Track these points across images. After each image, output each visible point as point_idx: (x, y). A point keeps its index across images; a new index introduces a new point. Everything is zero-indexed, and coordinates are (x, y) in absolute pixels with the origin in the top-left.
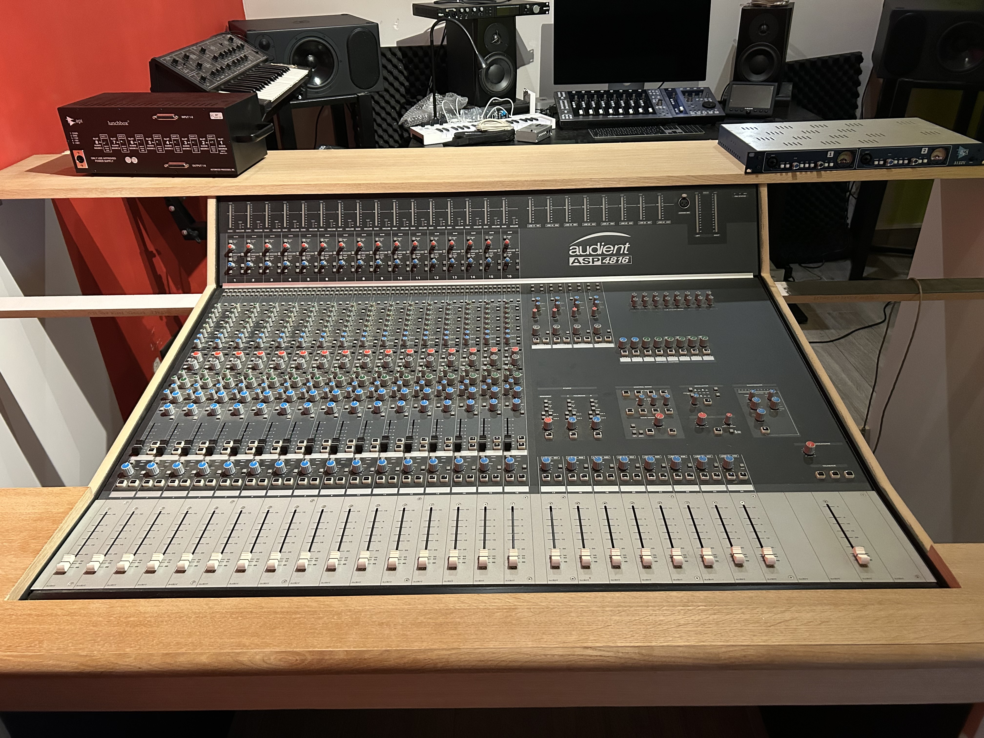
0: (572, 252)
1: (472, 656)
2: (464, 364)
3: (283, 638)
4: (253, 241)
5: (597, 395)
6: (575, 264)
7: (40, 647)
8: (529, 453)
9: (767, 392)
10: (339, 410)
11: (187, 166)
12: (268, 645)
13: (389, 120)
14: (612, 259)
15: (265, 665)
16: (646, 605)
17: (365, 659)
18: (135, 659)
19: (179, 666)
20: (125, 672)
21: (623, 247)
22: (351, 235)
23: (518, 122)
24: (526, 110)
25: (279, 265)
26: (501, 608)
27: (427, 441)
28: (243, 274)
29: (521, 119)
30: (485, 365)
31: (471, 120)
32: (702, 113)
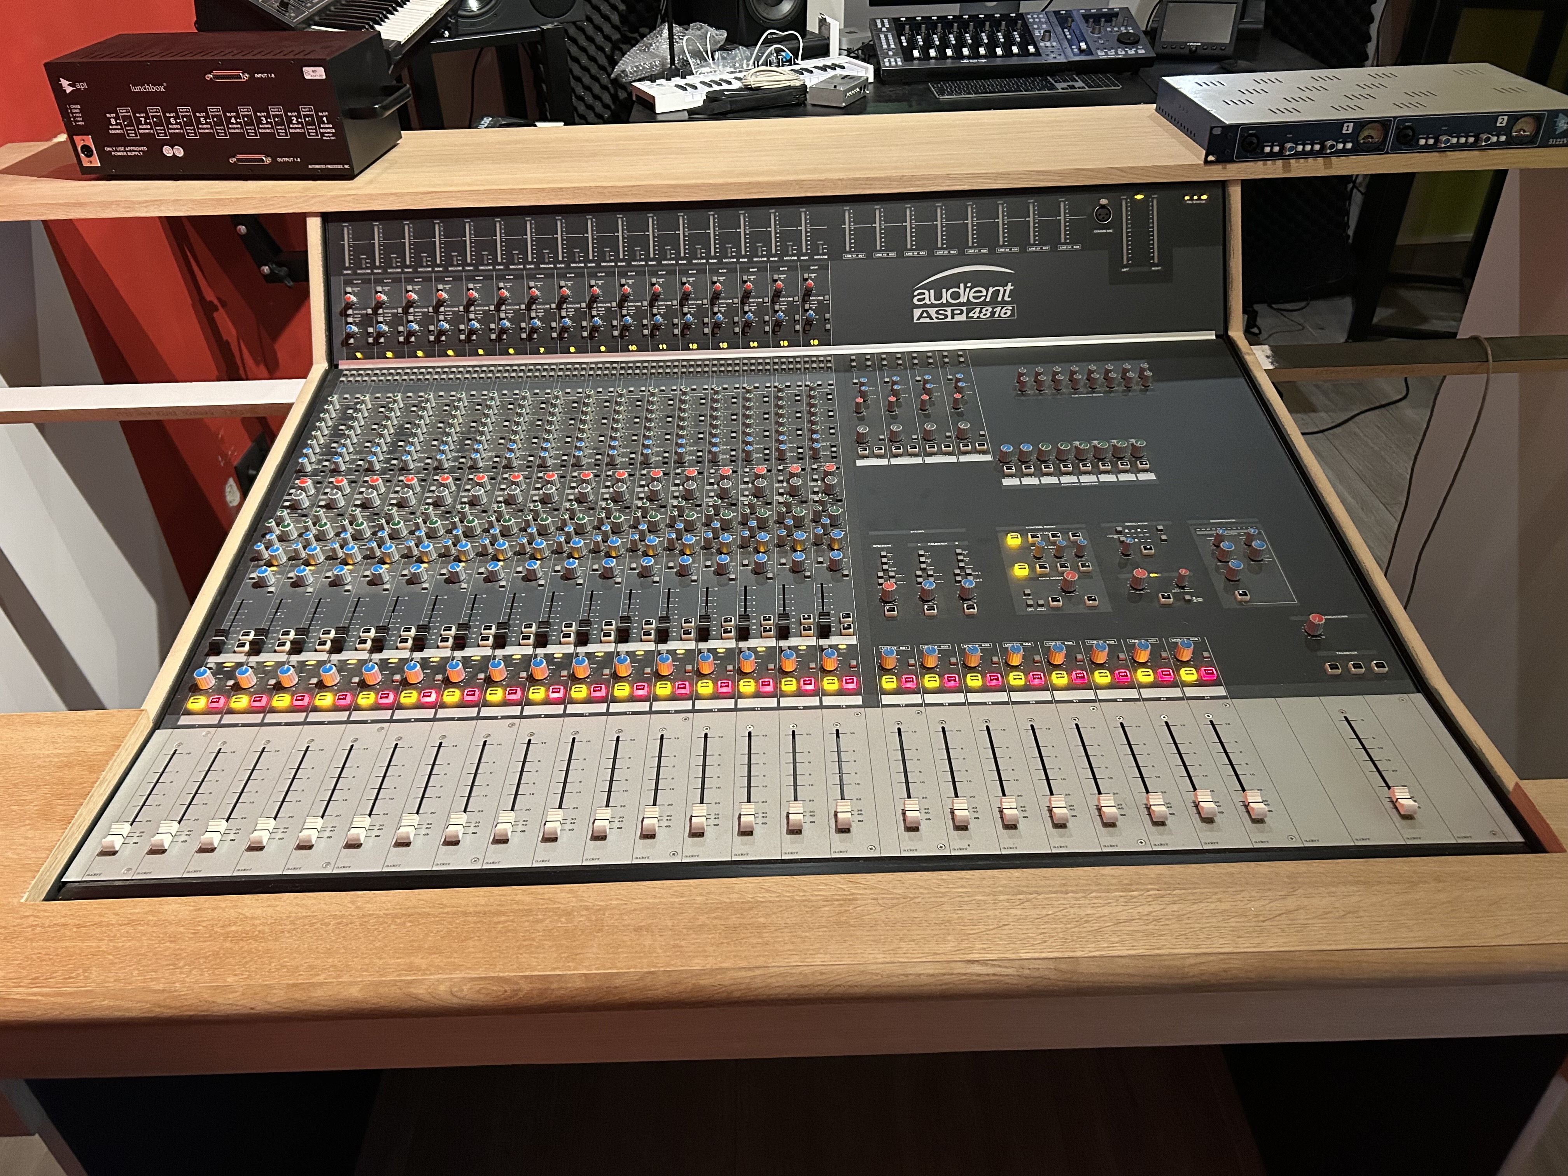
0: (919, 300)
1: (788, 978)
2: (747, 493)
3: (481, 955)
4: (386, 289)
5: (966, 543)
6: (922, 320)
7: (86, 978)
8: (860, 639)
9: (1242, 532)
10: (545, 573)
11: (268, 161)
12: (457, 968)
13: (594, 70)
14: (984, 310)
15: (455, 1000)
16: (1063, 889)
17: (616, 987)
18: (243, 994)
19: (315, 1004)
20: (228, 1015)
21: (1002, 289)
22: (549, 276)
23: (812, 72)
24: (824, 51)
25: (432, 328)
26: (829, 898)
27: (693, 624)
28: (373, 344)
29: (815, 67)
30: (781, 494)
31: (732, 70)
32: (1117, 53)
